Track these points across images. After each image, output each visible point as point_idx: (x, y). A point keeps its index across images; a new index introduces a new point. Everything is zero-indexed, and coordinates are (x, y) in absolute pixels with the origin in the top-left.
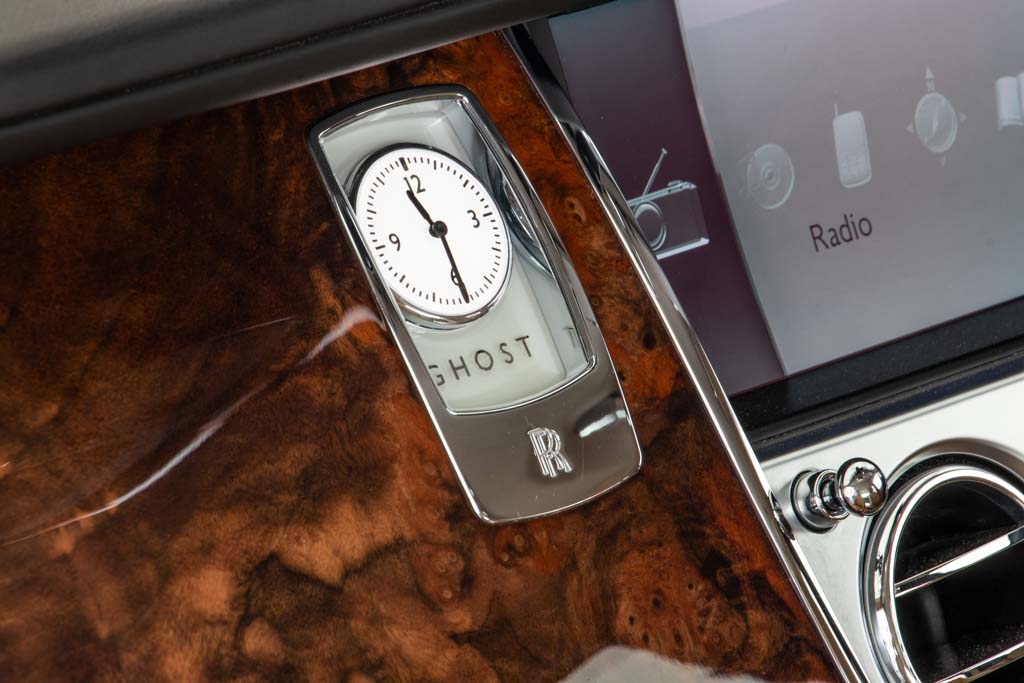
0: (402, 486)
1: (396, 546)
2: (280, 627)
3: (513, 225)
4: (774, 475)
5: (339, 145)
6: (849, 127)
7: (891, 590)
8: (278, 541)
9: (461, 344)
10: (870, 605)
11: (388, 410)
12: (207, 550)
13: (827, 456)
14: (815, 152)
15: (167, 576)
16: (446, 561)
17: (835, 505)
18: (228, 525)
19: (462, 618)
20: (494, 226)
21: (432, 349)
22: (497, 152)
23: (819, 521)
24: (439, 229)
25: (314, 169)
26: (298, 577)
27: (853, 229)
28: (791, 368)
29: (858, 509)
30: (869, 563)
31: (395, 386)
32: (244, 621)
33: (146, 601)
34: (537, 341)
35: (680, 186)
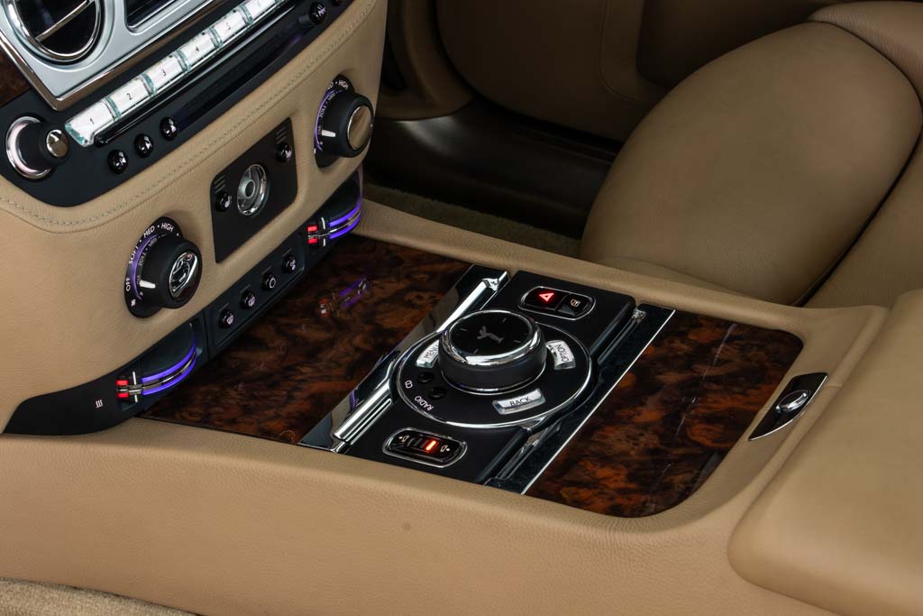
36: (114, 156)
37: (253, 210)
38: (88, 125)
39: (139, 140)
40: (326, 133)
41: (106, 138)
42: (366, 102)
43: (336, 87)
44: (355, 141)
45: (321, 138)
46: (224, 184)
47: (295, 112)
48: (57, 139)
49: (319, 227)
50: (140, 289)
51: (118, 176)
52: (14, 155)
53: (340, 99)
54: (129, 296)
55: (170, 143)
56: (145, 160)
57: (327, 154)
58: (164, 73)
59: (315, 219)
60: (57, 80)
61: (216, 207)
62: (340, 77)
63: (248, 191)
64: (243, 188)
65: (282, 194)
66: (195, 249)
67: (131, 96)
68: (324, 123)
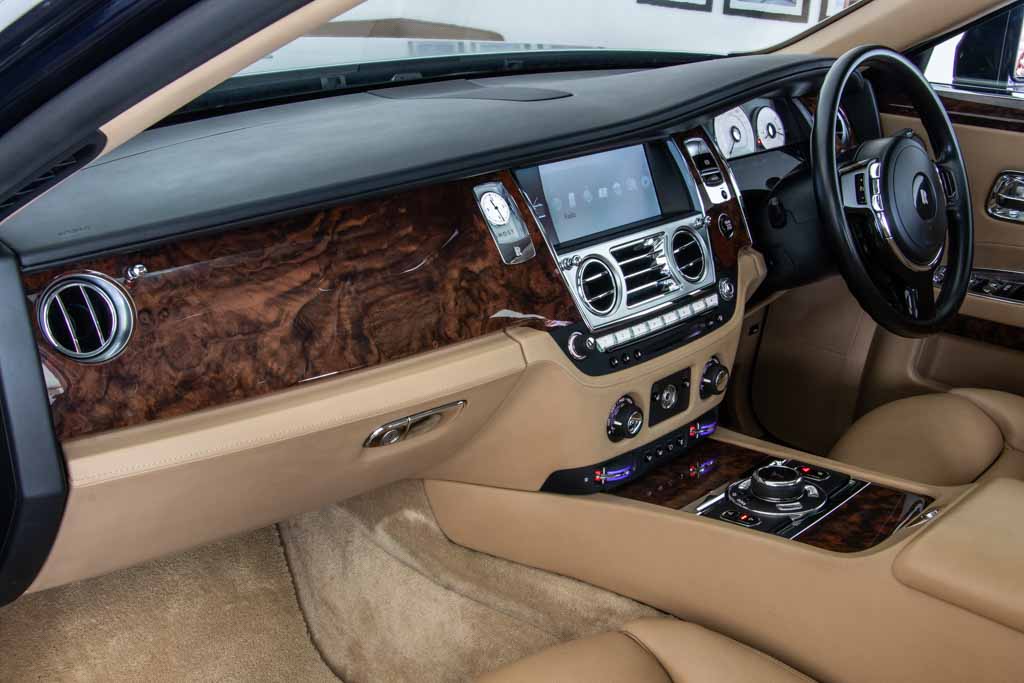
0: (490, 255)
1: (490, 267)
2: (468, 281)
3: (511, 209)
4: (560, 259)
5: (478, 190)
6: (571, 196)
7: (581, 281)
8: (467, 265)
9: (501, 231)
10: (578, 286)
11: (487, 241)
12: (454, 266)
13: (570, 255)
14: (566, 201)
15: (447, 269)
16: (499, 271)
17: (572, 264)
18: (458, 262)
19: (502, 282)
20: (507, 208)
21: (496, 231)
22: (507, 194)
23: (568, 268)
24: (496, 208)
25: (473, 194)
26: (471, 272)
27: (572, 216)
28: (561, 242)
29: (576, 265)
30: (578, 277)
31: (488, 237)
32: (461, 280)
33: (443, 275)
34: (515, 230)
35: (540, 205)
36: (613, 359)
37: (669, 407)
38: (606, 342)
39: (624, 356)
40: (706, 380)
41: (608, 351)
42: (725, 369)
43: (713, 361)
44: (720, 389)
45: (703, 383)
46: (659, 387)
47: (693, 365)
48: (591, 344)
49: (696, 427)
50: (615, 426)
51: (614, 369)
52: (571, 347)
53: (713, 368)
54: (608, 428)
55: (638, 361)
56: (626, 365)
57: (706, 391)
58: (640, 330)
59: (693, 423)
60: (593, 320)
61: (653, 399)
62: (714, 357)
63: (667, 398)
64: (665, 395)
65: (682, 404)
66: (640, 412)
67: (624, 336)
68: (705, 376)
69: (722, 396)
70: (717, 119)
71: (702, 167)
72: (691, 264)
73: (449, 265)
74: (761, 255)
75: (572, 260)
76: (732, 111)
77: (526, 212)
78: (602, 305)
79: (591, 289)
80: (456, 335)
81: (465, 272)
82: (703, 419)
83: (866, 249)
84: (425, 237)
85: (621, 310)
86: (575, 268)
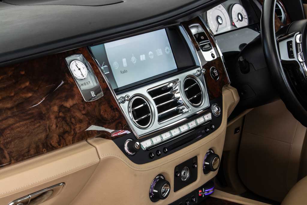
0: (76, 97)
1: (76, 104)
2: (63, 113)
3: (88, 69)
4: (118, 97)
5: (68, 59)
6: (124, 60)
7: (131, 110)
8: (63, 103)
9: (82, 82)
10: (129, 112)
11: (75, 89)
12: (55, 104)
13: (124, 95)
14: (121, 63)
15: (50, 107)
16: (82, 106)
17: (125, 100)
18: (57, 102)
19: (84, 112)
20: (86, 69)
21: (80, 83)
22: (85, 61)
23: (123, 102)
24: (79, 69)
25: (65, 62)
26: (65, 107)
27: (125, 72)
28: (119, 87)
29: (127, 100)
30: (129, 107)
31: (75, 86)
32: (59, 112)
33: (48, 110)
34: (91, 82)
35: (106, 66)
36: (151, 154)
37: (185, 180)
38: (146, 144)
39: (158, 151)
40: (206, 163)
41: (148, 149)
42: (218, 156)
43: (210, 152)
44: (215, 167)
45: (205, 165)
46: (178, 169)
47: (199, 155)
48: (137, 146)
49: (202, 191)
50: (154, 193)
51: (151, 159)
52: (126, 148)
53: (211, 155)
54: (150, 194)
55: (166, 154)
56: (159, 157)
57: (207, 170)
58: (166, 136)
59: (201, 188)
60: (139, 132)
61: (176, 176)
62: (210, 149)
63: (184, 174)
64: (183, 173)
65: (193, 178)
66: (169, 184)
67: (157, 140)
68: (206, 160)
69: (217, 172)
70: (208, 12)
71: (199, 40)
72: (195, 96)
73: (52, 103)
74: (235, 89)
75: (124, 98)
76: (217, 7)
77: (97, 71)
78: (144, 123)
79: (137, 114)
80: (57, 145)
81: (61, 107)
82: (207, 185)
83: (296, 84)
84: (37, 88)
85: (155, 125)
86: (127, 102)
